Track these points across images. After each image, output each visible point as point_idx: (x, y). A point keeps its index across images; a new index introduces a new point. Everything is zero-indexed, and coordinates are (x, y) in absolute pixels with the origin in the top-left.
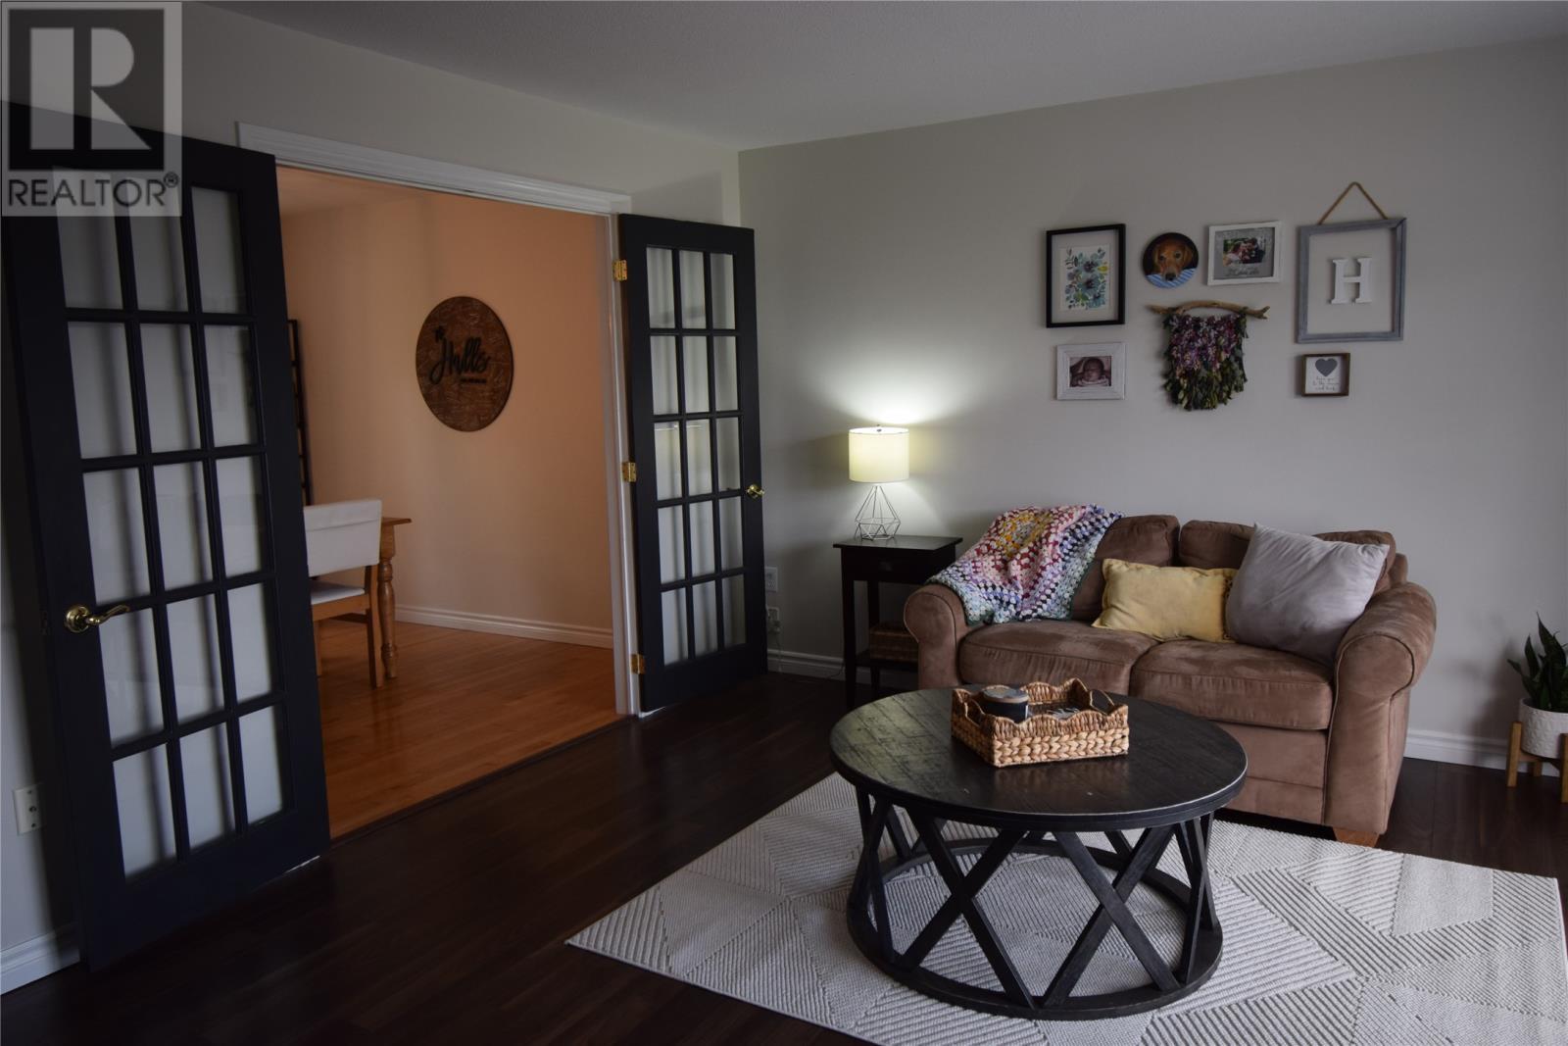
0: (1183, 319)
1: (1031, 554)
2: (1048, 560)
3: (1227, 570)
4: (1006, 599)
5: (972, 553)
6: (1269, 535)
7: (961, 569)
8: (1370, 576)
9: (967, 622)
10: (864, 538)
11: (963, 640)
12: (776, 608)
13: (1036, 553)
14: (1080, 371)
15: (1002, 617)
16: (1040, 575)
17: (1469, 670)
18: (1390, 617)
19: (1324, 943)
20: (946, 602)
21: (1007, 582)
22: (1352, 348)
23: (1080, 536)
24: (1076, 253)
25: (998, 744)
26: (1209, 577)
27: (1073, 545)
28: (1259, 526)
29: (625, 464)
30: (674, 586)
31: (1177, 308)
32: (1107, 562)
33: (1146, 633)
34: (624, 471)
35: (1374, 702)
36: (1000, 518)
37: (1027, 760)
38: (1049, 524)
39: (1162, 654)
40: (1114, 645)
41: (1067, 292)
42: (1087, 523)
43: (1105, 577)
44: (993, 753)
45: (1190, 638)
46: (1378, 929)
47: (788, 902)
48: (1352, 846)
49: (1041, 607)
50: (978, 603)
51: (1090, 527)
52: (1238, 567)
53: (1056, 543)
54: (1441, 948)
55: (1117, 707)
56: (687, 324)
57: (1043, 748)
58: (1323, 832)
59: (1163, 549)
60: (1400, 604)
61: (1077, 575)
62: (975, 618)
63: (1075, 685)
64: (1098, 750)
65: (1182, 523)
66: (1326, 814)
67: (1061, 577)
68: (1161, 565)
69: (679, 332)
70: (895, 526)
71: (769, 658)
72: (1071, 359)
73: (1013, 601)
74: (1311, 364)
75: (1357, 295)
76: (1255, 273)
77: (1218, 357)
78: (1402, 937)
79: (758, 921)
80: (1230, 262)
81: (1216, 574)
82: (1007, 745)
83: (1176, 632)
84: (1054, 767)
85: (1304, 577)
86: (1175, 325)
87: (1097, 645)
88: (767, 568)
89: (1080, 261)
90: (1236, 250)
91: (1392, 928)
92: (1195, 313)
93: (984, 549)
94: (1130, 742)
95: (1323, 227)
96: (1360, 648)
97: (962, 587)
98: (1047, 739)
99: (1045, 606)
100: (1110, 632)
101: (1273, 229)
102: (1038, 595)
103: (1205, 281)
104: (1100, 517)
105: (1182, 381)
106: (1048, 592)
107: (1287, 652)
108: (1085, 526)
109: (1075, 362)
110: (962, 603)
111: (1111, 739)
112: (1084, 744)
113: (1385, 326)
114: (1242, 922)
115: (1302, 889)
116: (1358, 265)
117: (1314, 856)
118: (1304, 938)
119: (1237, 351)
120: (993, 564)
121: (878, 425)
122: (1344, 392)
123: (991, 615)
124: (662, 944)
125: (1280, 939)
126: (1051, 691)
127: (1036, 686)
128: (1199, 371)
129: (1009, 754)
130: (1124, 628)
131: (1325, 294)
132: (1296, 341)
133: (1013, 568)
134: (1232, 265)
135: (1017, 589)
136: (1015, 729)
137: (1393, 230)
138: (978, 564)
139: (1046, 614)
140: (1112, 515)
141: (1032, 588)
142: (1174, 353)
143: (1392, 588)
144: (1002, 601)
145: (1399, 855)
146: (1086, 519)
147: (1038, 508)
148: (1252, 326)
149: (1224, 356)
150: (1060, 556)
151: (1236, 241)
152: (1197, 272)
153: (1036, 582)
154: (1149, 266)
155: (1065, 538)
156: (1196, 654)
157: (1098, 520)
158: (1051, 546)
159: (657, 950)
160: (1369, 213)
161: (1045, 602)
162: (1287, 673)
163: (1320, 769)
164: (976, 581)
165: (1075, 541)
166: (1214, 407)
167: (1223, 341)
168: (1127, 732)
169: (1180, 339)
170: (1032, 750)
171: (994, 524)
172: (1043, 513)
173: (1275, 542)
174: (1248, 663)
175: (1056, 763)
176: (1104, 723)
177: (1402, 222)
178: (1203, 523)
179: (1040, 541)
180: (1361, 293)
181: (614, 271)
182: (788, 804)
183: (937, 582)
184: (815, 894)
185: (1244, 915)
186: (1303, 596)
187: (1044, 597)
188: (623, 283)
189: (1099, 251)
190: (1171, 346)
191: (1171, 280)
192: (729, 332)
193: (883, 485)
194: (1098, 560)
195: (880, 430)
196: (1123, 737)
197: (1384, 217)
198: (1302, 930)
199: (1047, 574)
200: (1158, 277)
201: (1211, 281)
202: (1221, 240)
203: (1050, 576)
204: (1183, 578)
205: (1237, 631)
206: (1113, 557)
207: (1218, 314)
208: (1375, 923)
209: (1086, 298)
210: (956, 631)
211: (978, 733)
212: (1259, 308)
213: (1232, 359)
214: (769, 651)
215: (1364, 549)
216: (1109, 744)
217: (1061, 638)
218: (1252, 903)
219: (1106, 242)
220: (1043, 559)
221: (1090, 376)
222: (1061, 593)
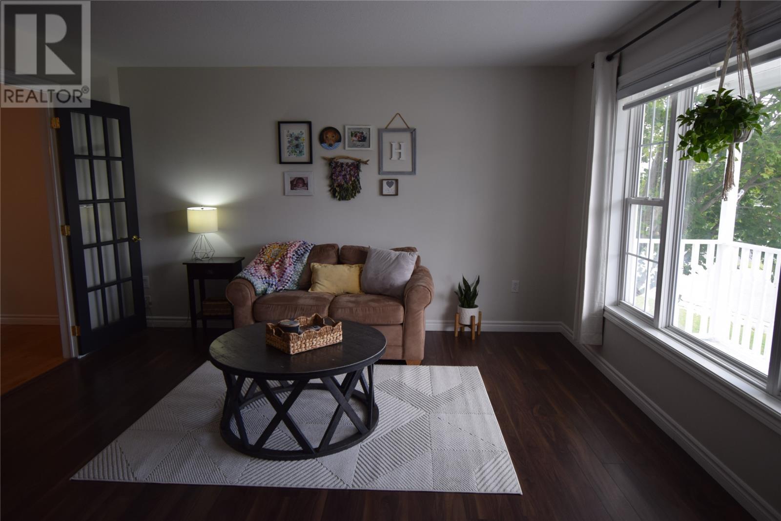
0: (337, 163)
1: (280, 263)
2: (288, 265)
3: (360, 265)
4: (271, 283)
5: (253, 263)
6: (375, 250)
7: (249, 271)
8: (413, 264)
9: (256, 294)
10: (197, 259)
11: (254, 303)
12: (149, 296)
13: (282, 262)
14: (295, 183)
15: (270, 291)
16: (285, 272)
17: (441, 296)
18: (421, 279)
19: (412, 403)
20: (247, 286)
21: (270, 275)
22: (400, 178)
23: (300, 254)
24: (291, 132)
25: (292, 345)
26: (354, 268)
27: (297, 258)
28: (371, 247)
29: (62, 226)
30: (94, 289)
31: (334, 158)
32: (312, 264)
33: (330, 292)
34: (62, 230)
35: (418, 311)
36: (264, 247)
37: (304, 350)
38: (287, 249)
39: (340, 300)
40: (320, 298)
41: (288, 148)
42: (302, 248)
43: (312, 270)
44: (290, 349)
45: (348, 293)
46: (428, 394)
47: (189, 434)
48: (412, 366)
49: (286, 285)
50: (260, 286)
51: (303, 250)
52: (364, 264)
53: (290, 257)
54: (449, 397)
55: (337, 323)
56: (95, 153)
57: (310, 344)
58: (402, 362)
59: (334, 258)
60: (422, 274)
61: (300, 270)
62: (259, 292)
63: (316, 316)
64: (331, 341)
65: (340, 247)
66: (403, 356)
67: (293, 271)
68: (334, 264)
69: (91, 158)
70: (212, 253)
71: (147, 321)
72: (291, 178)
73: (274, 283)
74: (385, 183)
75: (400, 157)
76: (363, 146)
77: (351, 179)
78: (437, 396)
79: (177, 446)
80: (353, 141)
81: (356, 267)
82: (295, 345)
83: (342, 291)
84: (314, 351)
85: (390, 266)
86: (334, 165)
87: (314, 299)
88: (144, 277)
89: (293, 135)
90: (356, 136)
91: (433, 393)
92: (341, 161)
93: (258, 261)
94: (343, 337)
95: (387, 130)
96: (413, 291)
97: (253, 279)
98: (311, 340)
99: (288, 285)
100: (316, 293)
101: (369, 129)
102: (284, 280)
103: (344, 148)
104: (307, 245)
105: (337, 188)
106: (289, 278)
107: (385, 295)
108: (301, 249)
109: (292, 179)
110: (253, 286)
111: (335, 337)
112: (325, 340)
113: (410, 170)
114: (383, 401)
115: (400, 385)
116: (400, 146)
117: (401, 371)
118: (405, 403)
119: (358, 177)
120: (263, 268)
121: (202, 206)
122: (397, 194)
123: (266, 290)
124: (127, 468)
125: (397, 405)
126: (307, 320)
127: (301, 318)
128: (343, 185)
129: (296, 348)
130: (322, 291)
131: (389, 156)
132: (379, 174)
133: (273, 269)
134: (355, 142)
135: (275, 278)
136: (299, 337)
137: (412, 133)
138: (257, 268)
139: (288, 288)
140: (312, 245)
141: (282, 277)
142: (333, 177)
143: (417, 268)
144: (269, 284)
145: (428, 367)
146: (302, 246)
147: (280, 243)
148: (363, 167)
149: (353, 179)
150: (292, 263)
151: (356, 132)
152: (341, 144)
153: (283, 274)
154: (322, 140)
155: (294, 255)
156: (353, 299)
157: (307, 247)
158: (288, 259)
159: (125, 471)
160: (403, 126)
161: (287, 283)
162: (388, 303)
163: (401, 339)
164: (257, 276)
165: (298, 256)
166: (350, 199)
167: (352, 173)
168: (341, 333)
169: (335, 171)
170: (306, 345)
171: (261, 250)
172: (282, 245)
173: (377, 253)
174: (373, 301)
175: (315, 349)
176: (333, 330)
177: (415, 130)
178: (349, 246)
179: (284, 256)
180: (402, 156)
181: (51, 123)
182: (176, 389)
183: (240, 278)
184: (202, 427)
185: (383, 399)
186: (390, 273)
187: (287, 281)
188: (58, 130)
189: (301, 132)
190: (332, 174)
191: (331, 146)
192: (118, 159)
193: (205, 234)
194: (308, 263)
195: (202, 209)
196: (340, 335)
197: (409, 128)
198: (404, 400)
199: (288, 271)
200: (325, 145)
201: (347, 148)
202: (350, 131)
203: (289, 272)
204: (343, 269)
205: (366, 289)
206: (315, 262)
207: (350, 162)
208: (427, 393)
209: (296, 152)
210: (251, 298)
211: (282, 341)
212: (365, 160)
213: (356, 180)
214: (147, 317)
215: (410, 254)
216: (335, 339)
217: (298, 298)
218: (384, 394)
219: (304, 128)
220: (286, 264)
221: (299, 185)
222: (293, 279)
